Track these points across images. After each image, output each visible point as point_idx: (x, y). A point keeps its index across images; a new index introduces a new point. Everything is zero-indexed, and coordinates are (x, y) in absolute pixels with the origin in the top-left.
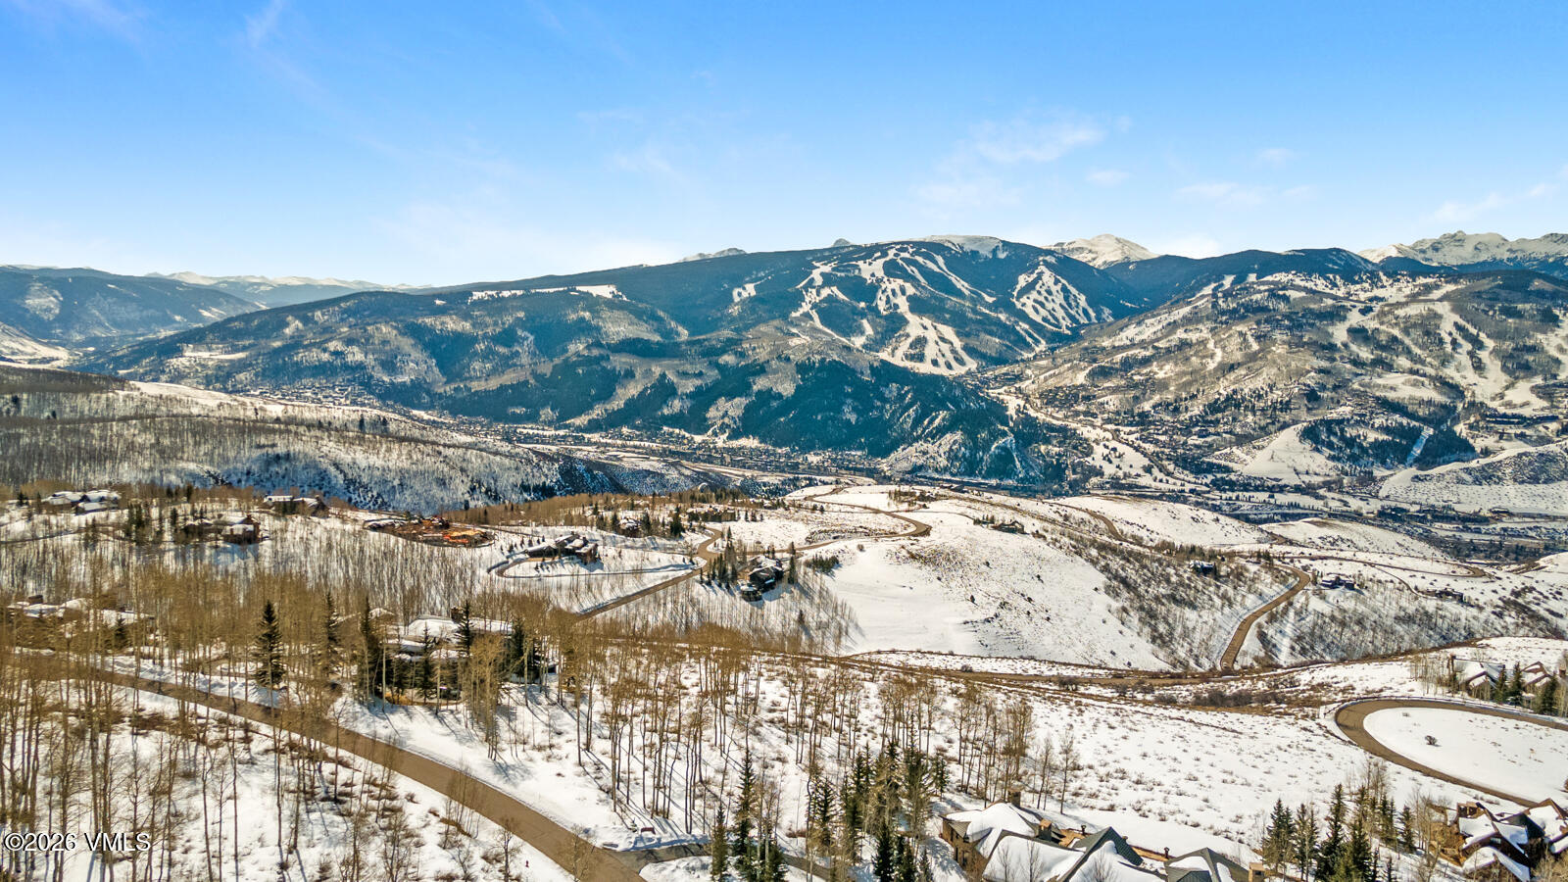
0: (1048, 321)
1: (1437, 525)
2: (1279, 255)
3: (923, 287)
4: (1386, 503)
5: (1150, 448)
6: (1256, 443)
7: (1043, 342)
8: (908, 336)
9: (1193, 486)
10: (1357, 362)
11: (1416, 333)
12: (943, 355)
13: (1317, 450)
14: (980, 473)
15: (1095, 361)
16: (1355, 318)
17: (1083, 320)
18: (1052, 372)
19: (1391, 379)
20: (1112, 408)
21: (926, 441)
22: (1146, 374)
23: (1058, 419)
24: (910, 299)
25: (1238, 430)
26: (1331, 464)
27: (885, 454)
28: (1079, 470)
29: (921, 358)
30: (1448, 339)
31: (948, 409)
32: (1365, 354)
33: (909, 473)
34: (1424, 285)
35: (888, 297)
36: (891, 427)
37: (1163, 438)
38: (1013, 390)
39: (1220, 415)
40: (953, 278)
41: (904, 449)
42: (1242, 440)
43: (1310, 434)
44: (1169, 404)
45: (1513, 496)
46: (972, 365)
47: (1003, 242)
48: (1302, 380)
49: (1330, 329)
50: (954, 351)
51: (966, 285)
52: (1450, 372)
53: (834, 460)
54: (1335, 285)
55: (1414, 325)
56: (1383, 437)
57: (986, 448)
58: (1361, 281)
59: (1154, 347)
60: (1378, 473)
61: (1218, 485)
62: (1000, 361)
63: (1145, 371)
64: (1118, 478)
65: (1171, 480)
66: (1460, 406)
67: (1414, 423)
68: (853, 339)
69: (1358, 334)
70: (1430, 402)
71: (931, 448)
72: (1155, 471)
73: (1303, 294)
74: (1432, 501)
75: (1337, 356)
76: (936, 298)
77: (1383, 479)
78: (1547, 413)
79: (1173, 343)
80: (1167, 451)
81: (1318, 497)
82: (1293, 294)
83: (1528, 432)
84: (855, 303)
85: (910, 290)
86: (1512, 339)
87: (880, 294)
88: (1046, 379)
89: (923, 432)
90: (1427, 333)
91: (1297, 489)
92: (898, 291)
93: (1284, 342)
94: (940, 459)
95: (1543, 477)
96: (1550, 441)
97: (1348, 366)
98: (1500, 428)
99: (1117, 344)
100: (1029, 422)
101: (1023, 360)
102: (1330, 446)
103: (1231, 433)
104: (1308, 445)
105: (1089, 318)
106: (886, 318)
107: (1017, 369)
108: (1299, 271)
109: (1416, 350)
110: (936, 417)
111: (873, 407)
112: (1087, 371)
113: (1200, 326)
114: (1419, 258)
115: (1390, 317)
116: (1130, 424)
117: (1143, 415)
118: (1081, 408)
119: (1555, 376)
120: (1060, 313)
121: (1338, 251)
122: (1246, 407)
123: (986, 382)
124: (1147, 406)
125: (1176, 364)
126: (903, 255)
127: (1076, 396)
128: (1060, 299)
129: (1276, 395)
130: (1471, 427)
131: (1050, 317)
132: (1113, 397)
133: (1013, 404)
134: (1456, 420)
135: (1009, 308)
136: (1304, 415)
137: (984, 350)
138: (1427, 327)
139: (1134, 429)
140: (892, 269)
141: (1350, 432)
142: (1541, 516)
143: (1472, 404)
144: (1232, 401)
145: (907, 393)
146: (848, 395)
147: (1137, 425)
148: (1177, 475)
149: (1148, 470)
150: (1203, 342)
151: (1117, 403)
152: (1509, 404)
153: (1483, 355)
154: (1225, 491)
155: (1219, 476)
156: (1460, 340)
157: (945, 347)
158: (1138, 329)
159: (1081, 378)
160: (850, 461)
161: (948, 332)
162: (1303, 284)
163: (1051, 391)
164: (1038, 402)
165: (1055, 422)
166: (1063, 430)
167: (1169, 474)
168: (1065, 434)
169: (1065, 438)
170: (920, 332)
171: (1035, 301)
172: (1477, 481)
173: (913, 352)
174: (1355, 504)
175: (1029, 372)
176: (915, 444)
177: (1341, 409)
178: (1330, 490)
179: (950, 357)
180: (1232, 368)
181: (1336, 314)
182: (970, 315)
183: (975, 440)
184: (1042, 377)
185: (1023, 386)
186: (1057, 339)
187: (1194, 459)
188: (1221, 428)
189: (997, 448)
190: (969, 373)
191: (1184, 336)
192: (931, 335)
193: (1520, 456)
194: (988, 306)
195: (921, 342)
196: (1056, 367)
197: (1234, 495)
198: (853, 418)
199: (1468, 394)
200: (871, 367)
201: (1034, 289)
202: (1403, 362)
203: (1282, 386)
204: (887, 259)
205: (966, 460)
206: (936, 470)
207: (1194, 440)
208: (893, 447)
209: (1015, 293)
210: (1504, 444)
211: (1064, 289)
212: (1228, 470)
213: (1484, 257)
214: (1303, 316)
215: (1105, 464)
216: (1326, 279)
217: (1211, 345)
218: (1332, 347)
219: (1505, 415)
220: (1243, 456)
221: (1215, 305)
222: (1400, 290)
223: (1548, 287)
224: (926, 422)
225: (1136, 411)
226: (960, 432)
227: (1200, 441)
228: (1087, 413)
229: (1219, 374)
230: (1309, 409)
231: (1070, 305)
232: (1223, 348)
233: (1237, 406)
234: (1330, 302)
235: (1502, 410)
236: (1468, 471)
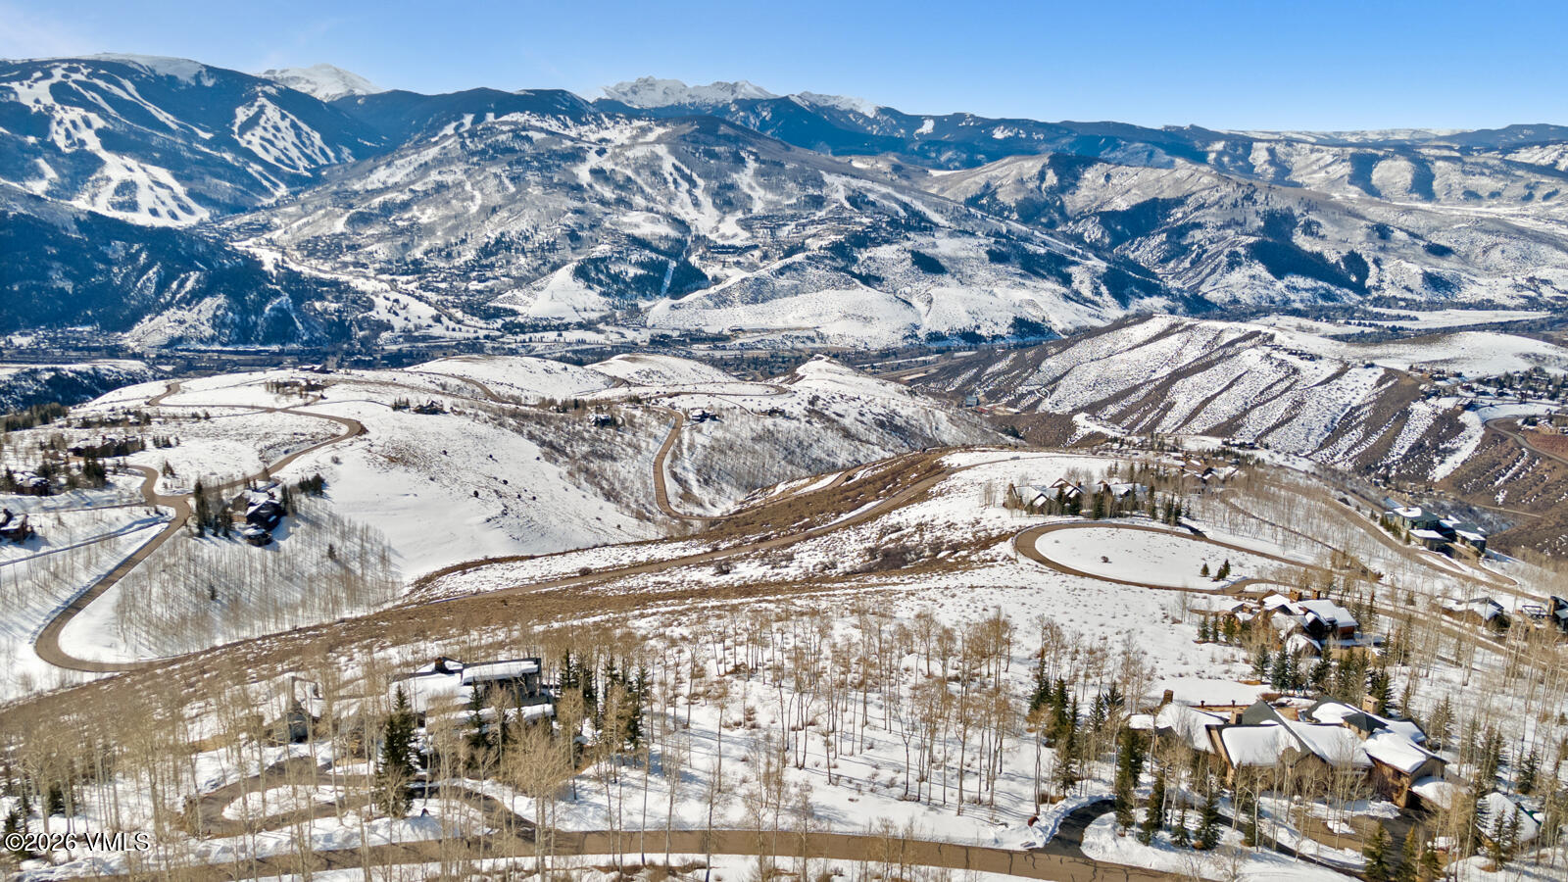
0: (282, 162)
1: (695, 346)
2: (511, 95)
3: (115, 119)
4: (654, 331)
5: (432, 296)
6: (535, 285)
7: (282, 185)
8: (109, 179)
9: (486, 332)
10: (603, 202)
11: (645, 173)
12: (163, 203)
13: (590, 288)
14: (257, 339)
15: (351, 206)
16: (593, 160)
17: (322, 161)
18: (305, 220)
19: (634, 217)
20: (382, 257)
21: (180, 308)
22: (409, 219)
23: (325, 272)
24: (99, 133)
25: (514, 273)
26: (603, 299)
27: (127, 325)
28: (365, 325)
29: (133, 206)
30: (670, 179)
31: (200, 270)
32: (608, 193)
33: (165, 347)
34: (640, 128)
35: (67, 130)
36: (126, 294)
37: (443, 285)
38: (263, 242)
39: (493, 259)
40: (152, 108)
41: (151, 320)
42: (520, 282)
43: (581, 273)
44: (440, 250)
45: (741, 315)
46: (203, 214)
47: (206, 66)
48: (562, 221)
49: (575, 170)
50: (175, 198)
51: (171, 117)
52: (676, 209)
53: (53, 340)
54: (566, 126)
55: (643, 166)
56: (640, 272)
57: (259, 311)
58: (587, 123)
59: (411, 191)
60: (643, 304)
61: (509, 328)
62: (237, 209)
63: (406, 216)
64: (410, 331)
65: (464, 328)
66: (689, 239)
67: (661, 258)
68: (28, 183)
69: (598, 173)
70: (667, 237)
71: (189, 316)
72: (444, 319)
73: (543, 135)
74: (687, 326)
75: (586, 196)
76: (136, 133)
77: (647, 310)
78: (750, 243)
79: (430, 186)
80: (450, 298)
81: (599, 332)
82: (536, 136)
83: (742, 260)
84: (21, 138)
85: (98, 122)
86: (716, 178)
87: (54, 126)
88: (300, 229)
89: (173, 297)
90: (654, 173)
91: (580, 326)
92: (79, 122)
93: (537, 184)
94: (202, 328)
95: (760, 297)
96: (758, 268)
97: (597, 206)
98: (722, 257)
99: (369, 188)
100: (293, 277)
101: (263, 207)
102: (600, 283)
103: (508, 276)
104: (581, 283)
105: (328, 159)
106: (71, 156)
107: (261, 217)
108: (533, 111)
109: (648, 190)
110: (187, 279)
111: (94, 272)
112: (345, 218)
113: (453, 168)
114: (623, 100)
115: (622, 158)
116: (405, 273)
117: (416, 262)
118: (349, 258)
119: (750, 210)
120: (294, 153)
121: (563, 92)
122: (517, 250)
123: (227, 233)
124: (418, 254)
125: (437, 208)
126: (75, 76)
127: (339, 246)
128: (291, 136)
129: (541, 237)
130: (701, 258)
131: (283, 157)
132: (381, 245)
133: (268, 259)
134: (689, 253)
135: (234, 146)
136: (569, 255)
137: (214, 196)
138: (652, 167)
139: (410, 278)
140: (61, 93)
141: (614, 269)
142: (764, 330)
143: (698, 237)
144: (502, 245)
145: (139, 251)
146: (53, 257)
147: (412, 273)
148: (467, 322)
149: (437, 319)
150: (460, 184)
151: (386, 251)
152: (723, 236)
153: (698, 192)
154: (516, 333)
155: (508, 319)
156: (679, 180)
157: (164, 193)
158: (389, 171)
159: (339, 226)
160: (78, 340)
161: (164, 175)
162: (538, 124)
163: (308, 241)
164: (297, 254)
165: (322, 275)
166: (335, 283)
167: (459, 322)
168: (338, 289)
169: (338, 290)
170: (126, 176)
171: (262, 138)
172: (717, 306)
173: (120, 199)
174: (630, 335)
175: (276, 221)
176: (166, 313)
177: (601, 248)
178: (607, 324)
179: (173, 206)
180: (494, 210)
181: (576, 156)
182: (187, 155)
183: (243, 303)
184: (295, 225)
185: (274, 237)
186: (296, 182)
187: (480, 304)
188: (498, 272)
189: (272, 309)
190: (201, 223)
191: (439, 178)
192: (140, 177)
193: (743, 280)
194: (205, 143)
195: (127, 187)
196: (307, 214)
197: (526, 337)
198: (69, 286)
199: (693, 228)
200: (77, 221)
201: (258, 124)
202: (638, 200)
203: (544, 227)
204: (54, 80)
205: (236, 326)
206: (201, 341)
207: (474, 286)
208: (136, 317)
209: (235, 129)
210: (728, 271)
211: (294, 125)
212: (515, 313)
213: (671, 101)
214: (549, 157)
215: (392, 317)
216: (558, 119)
217: (468, 187)
218: (579, 188)
219: (723, 247)
220: (526, 298)
221: (463, 145)
222: (621, 131)
223: (731, 132)
224: (174, 285)
225: (408, 260)
226: (222, 296)
227: (481, 286)
228: (356, 264)
229: (482, 217)
230: (573, 249)
231: (303, 143)
232: (481, 190)
233: (508, 248)
234: (569, 143)
235: (720, 242)
236: (709, 297)
